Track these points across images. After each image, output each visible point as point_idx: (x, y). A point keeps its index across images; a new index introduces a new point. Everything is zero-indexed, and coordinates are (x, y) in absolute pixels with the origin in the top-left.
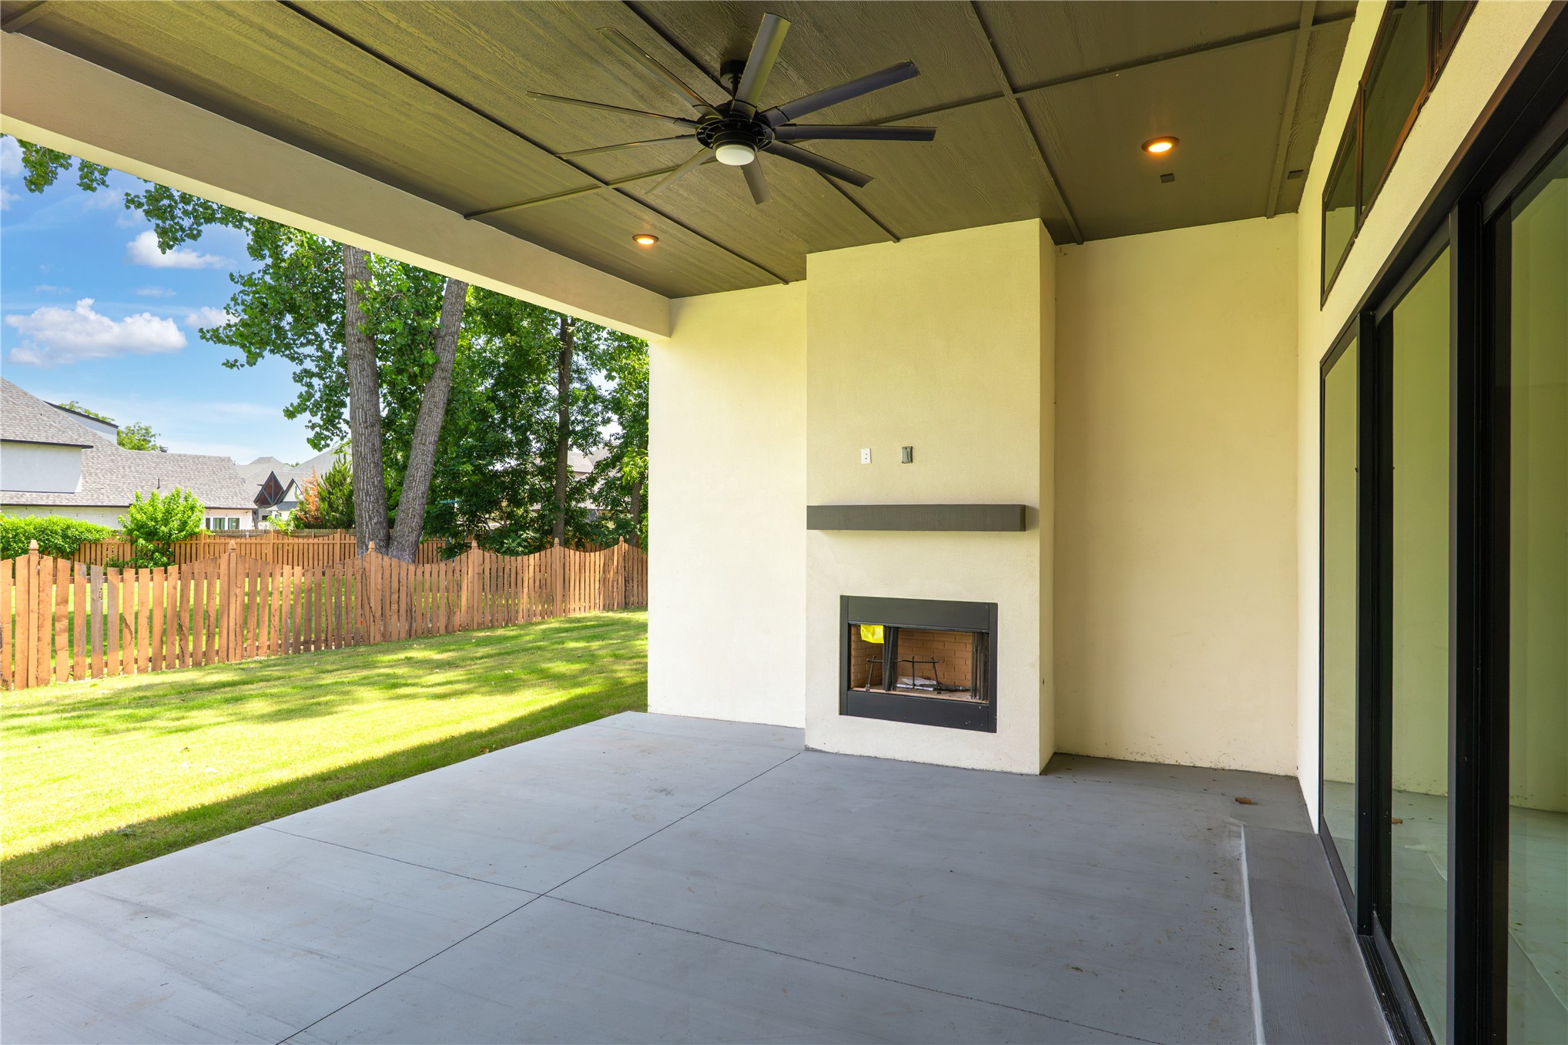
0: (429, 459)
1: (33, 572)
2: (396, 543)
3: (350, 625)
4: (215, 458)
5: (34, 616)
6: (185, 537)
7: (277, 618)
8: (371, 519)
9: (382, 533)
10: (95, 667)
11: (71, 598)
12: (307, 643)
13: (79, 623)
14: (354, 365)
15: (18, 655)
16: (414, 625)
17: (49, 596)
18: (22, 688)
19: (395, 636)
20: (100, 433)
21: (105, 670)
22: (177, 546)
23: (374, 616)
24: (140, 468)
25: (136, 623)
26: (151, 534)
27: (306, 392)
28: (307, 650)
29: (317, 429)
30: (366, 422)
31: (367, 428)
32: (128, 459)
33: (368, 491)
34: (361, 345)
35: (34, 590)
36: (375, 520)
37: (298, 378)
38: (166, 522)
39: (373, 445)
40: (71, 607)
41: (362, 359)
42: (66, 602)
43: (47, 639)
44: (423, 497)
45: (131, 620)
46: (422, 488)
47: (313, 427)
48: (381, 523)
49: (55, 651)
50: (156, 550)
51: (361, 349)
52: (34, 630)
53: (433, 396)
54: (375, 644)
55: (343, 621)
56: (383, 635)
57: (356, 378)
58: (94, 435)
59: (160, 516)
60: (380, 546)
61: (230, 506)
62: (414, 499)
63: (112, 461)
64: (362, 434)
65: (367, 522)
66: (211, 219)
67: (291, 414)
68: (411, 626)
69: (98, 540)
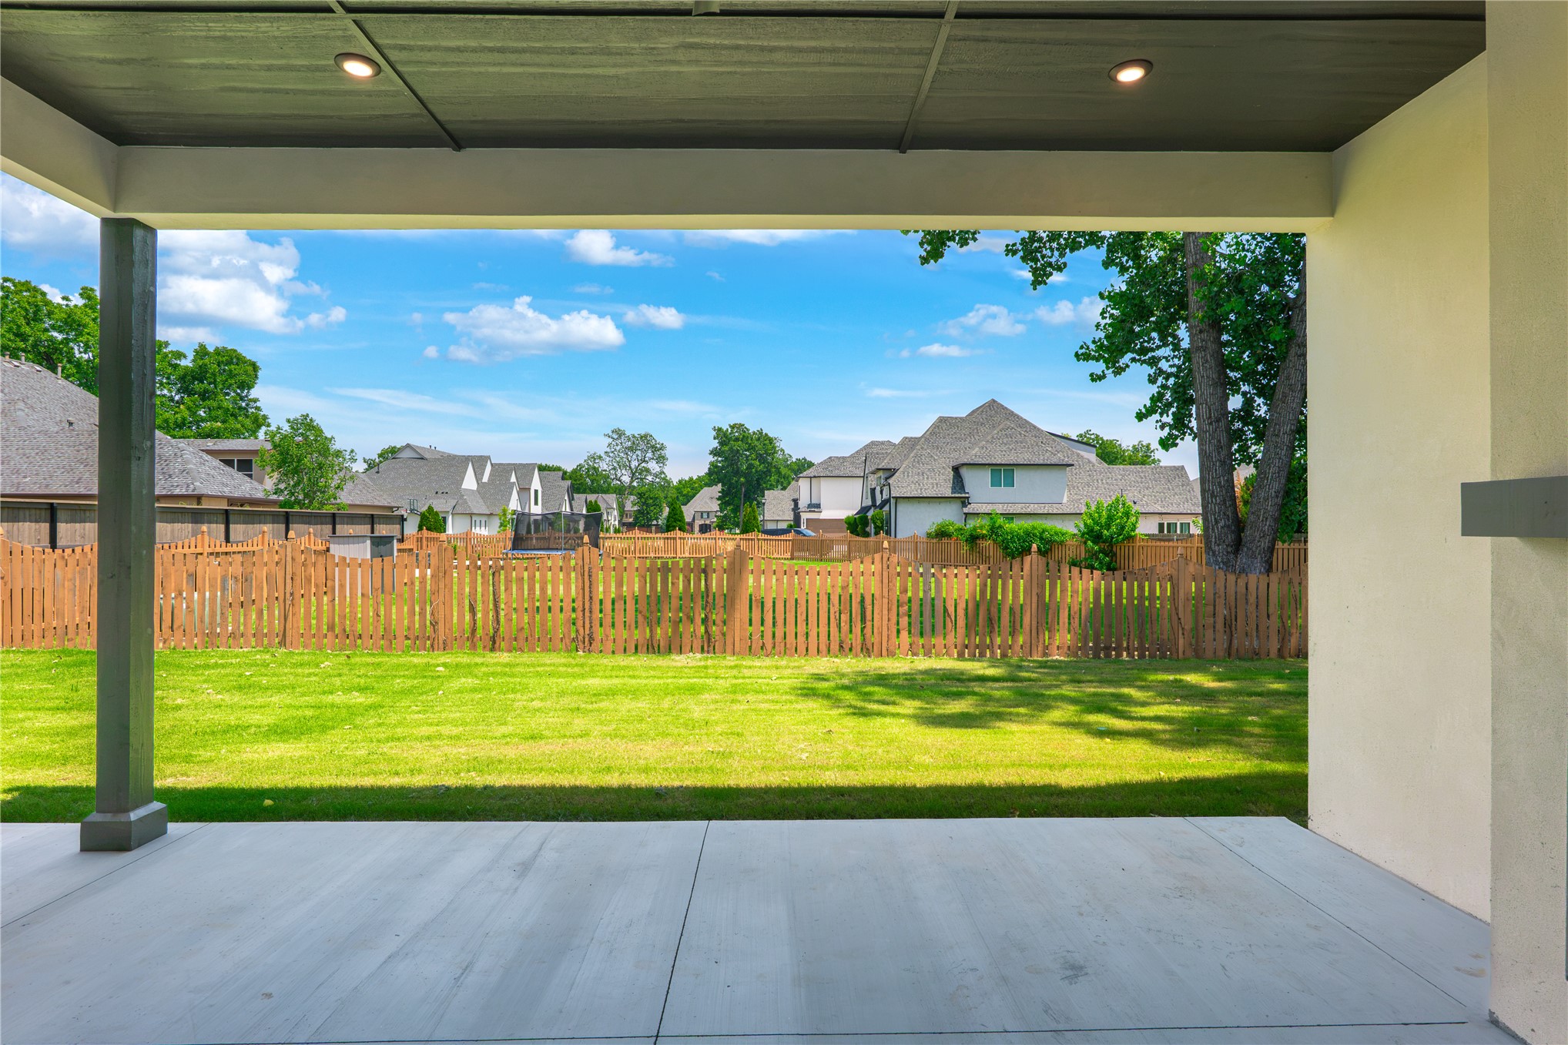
0: (1283, 452)
1: (885, 566)
2: (1245, 549)
3: (1155, 636)
4: (1170, 467)
5: (885, 601)
6: (1123, 540)
7: (1077, 621)
8: (1217, 522)
9: (1230, 538)
10: (926, 647)
11: (910, 588)
12: (1107, 649)
13: (915, 607)
14: (1197, 358)
15: (875, 630)
16: (1235, 642)
17: (895, 586)
18: (877, 657)
19: (1209, 653)
20: (1082, 453)
21: (933, 651)
22: (1118, 548)
23: (1183, 629)
24: (1109, 481)
25: (956, 611)
26: (1097, 538)
27: (1158, 393)
28: (1108, 656)
29: (1167, 430)
30: (1210, 417)
31: (1211, 423)
32: (1101, 473)
33: (1213, 492)
34: (1204, 336)
35: (885, 581)
36: (1222, 523)
37: (1152, 380)
38: (1108, 526)
39: (1219, 441)
40: (910, 594)
41: (1204, 350)
42: (906, 591)
43: (894, 619)
44: (1277, 497)
45: (951, 610)
46: (1276, 486)
47: (1162, 427)
48: (1228, 527)
49: (898, 631)
50: (1101, 551)
51: (1203, 341)
52: (885, 612)
53: (1288, 378)
54: (1185, 659)
55: (1147, 632)
56: (1196, 651)
57: (1199, 372)
58: (1078, 455)
59: (1103, 520)
60: (1228, 552)
61: (1181, 511)
62: (1266, 499)
63: (1090, 475)
64: (1207, 431)
65: (1213, 526)
66: (1074, 246)
67: (1140, 417)
68: (1231, 644)
69: (1063, 541)
